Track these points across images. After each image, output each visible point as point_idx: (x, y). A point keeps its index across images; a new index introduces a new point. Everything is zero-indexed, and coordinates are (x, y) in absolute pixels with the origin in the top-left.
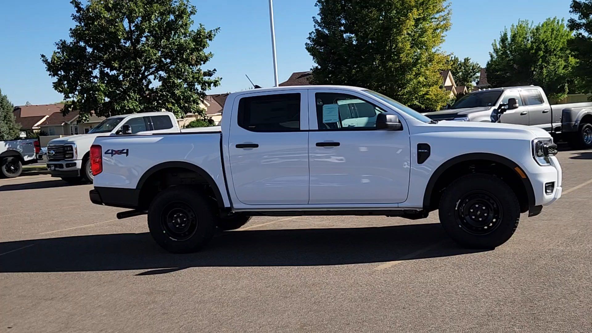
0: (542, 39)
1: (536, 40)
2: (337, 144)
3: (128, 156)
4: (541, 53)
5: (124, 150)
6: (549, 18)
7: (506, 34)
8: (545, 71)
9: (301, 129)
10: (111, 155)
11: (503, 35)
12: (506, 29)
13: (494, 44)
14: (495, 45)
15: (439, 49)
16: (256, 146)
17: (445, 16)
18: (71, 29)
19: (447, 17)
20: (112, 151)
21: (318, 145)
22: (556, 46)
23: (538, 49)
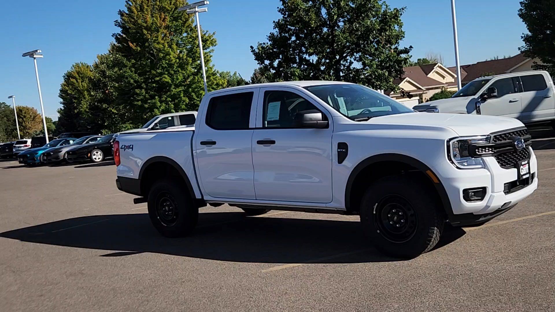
2: (273, 142)
5: (131, 145)
9: (250, 127)
16: (214, 143)
18: (274, 22)
20: (125, 146)
21: (259, 142)
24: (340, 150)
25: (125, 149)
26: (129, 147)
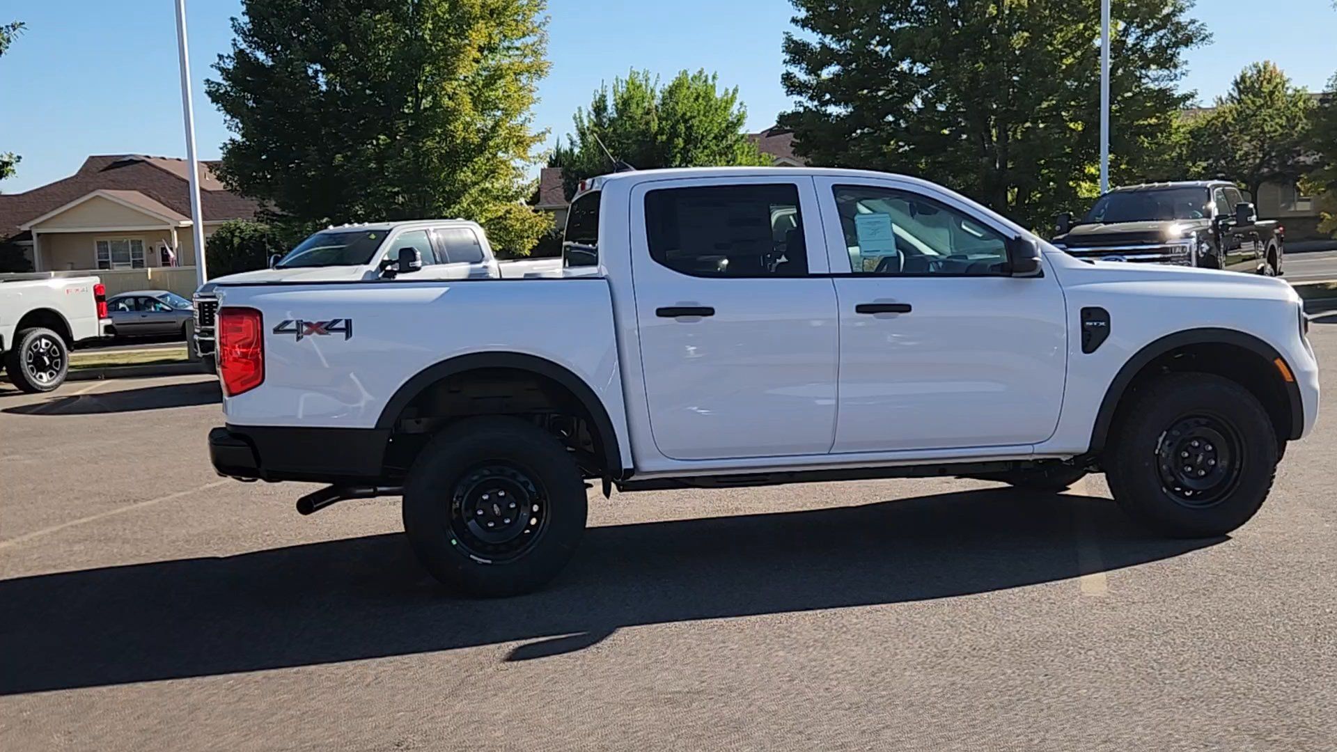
0: (682, 113)
1: (667, 113)
2: (906, 308)
3: (350, 340)
4: (680, 142)
5: (336, 321)
6: (685, 71)
7: (605, 96)
9: (810, 272)
10: (294, 335)
11: (597, 97)
12: (604, 88)
13: (578, 116)
14: (581, 121)
15: (531, 117)
16: (709, 312)
17: (533, 44)
19: (539, 47)
20: (300, 324)
21: (861, 309)
22: (706, 129)
23: (674, 134)
24: (1091, 324)
25: (300, 335)
26: (327, 328)
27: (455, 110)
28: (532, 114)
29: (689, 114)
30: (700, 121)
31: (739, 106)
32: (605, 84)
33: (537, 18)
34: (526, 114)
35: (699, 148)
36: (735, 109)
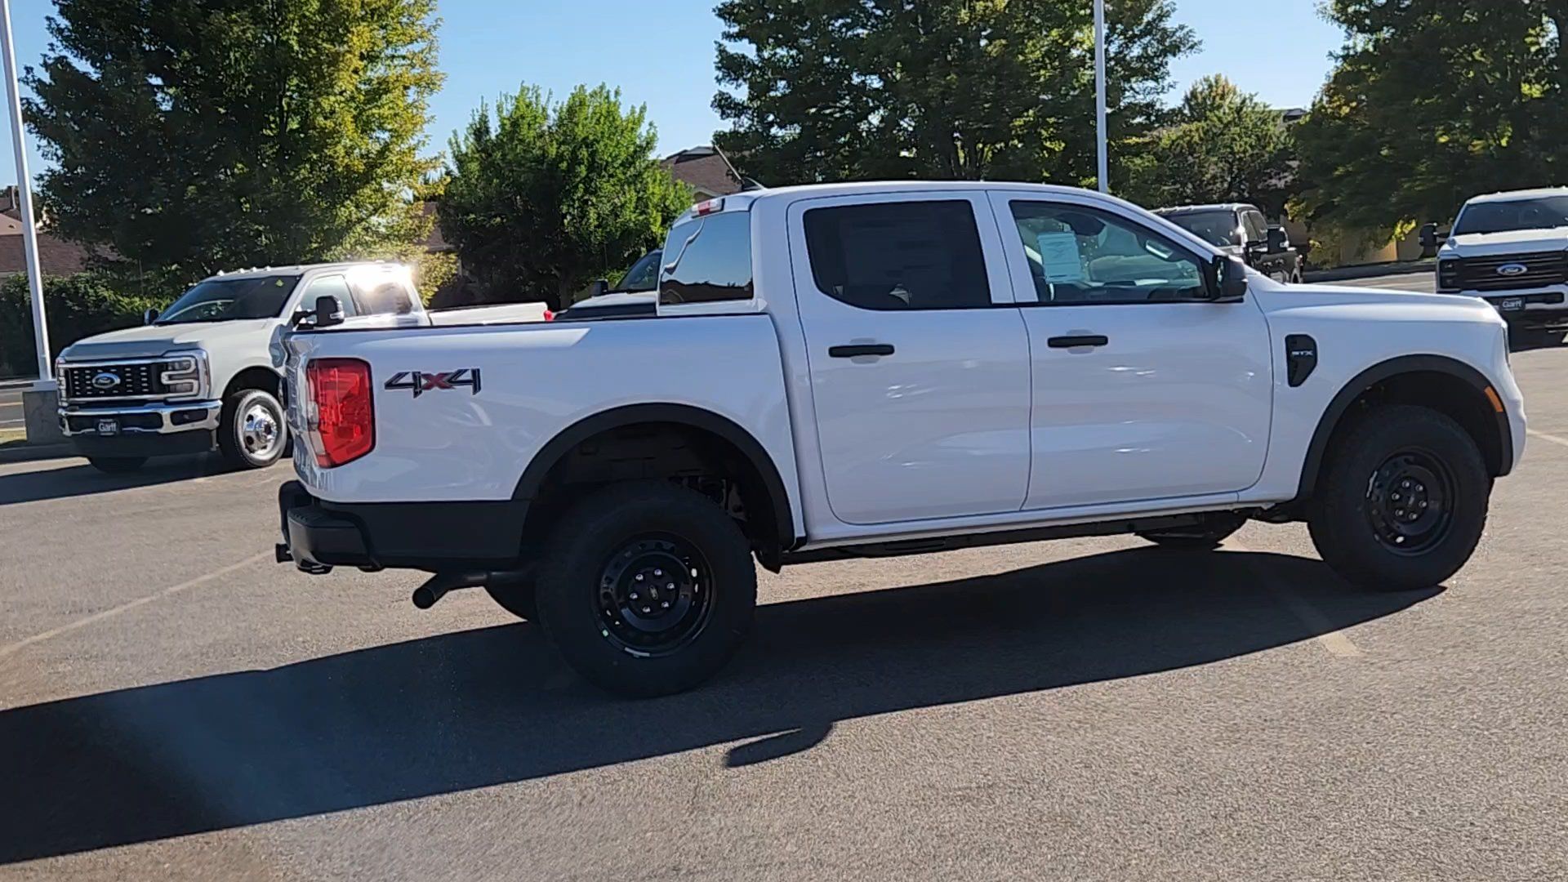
0: (583, 136)
1: (566, 136)
2: (1102, 341)
3: (479, 394)
4: (582, 170)
5: (461, 372)
6: (582, 86)
7: (486, 117)
8: (592, 215)
9: (994, 301)
10: (411, 391)
11: (477, 118)
12: (485, 106)
13: (453, 141)
14: (458, 146)
16: (887, 350)
17: (422, 52)
19: (428, 55)
20: (417, 376)
21: (1054, 343)
22: (611, 154)
23: (575, 161)
24: (1297, 353)
25: (418, 390)
26: (450, 381)
27: (335, 131)
28: (426, 136)
29: (591, 137)
30: (606, 145)
31: (648, 127)
32: (485, 102)
33: (428, 20)
34: (419, 136)
35: (604, 176)
36: (643, 130)
